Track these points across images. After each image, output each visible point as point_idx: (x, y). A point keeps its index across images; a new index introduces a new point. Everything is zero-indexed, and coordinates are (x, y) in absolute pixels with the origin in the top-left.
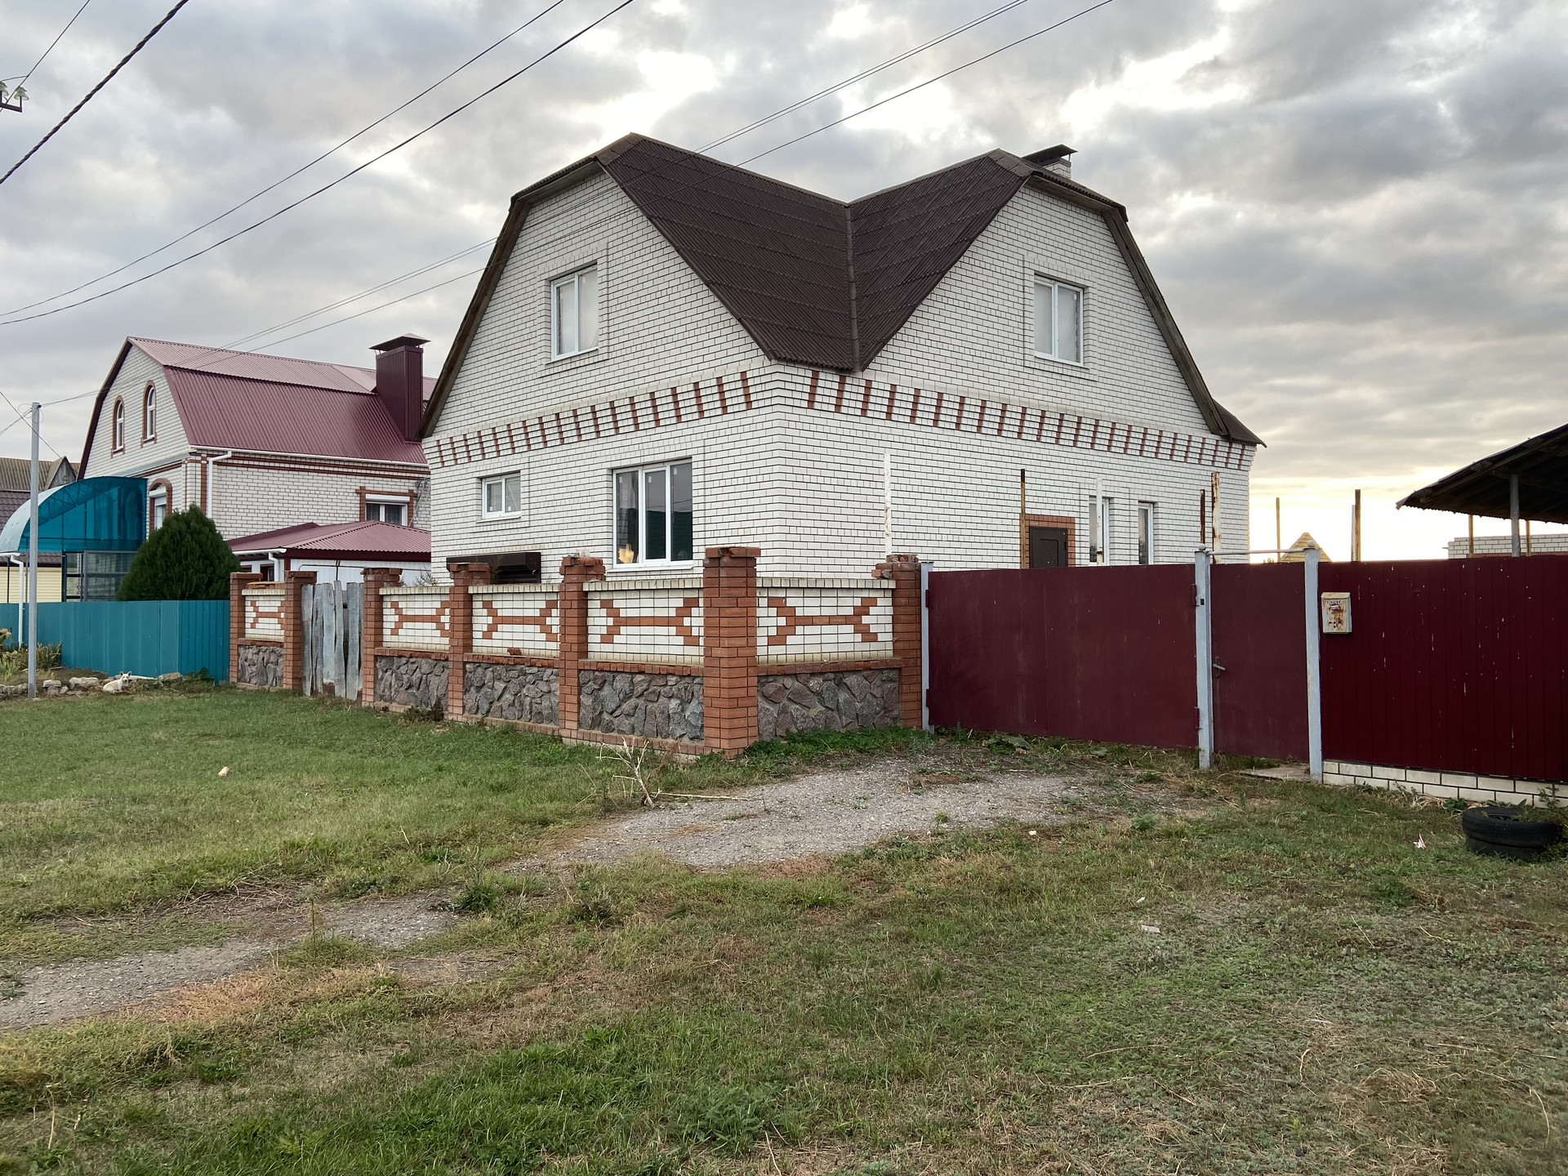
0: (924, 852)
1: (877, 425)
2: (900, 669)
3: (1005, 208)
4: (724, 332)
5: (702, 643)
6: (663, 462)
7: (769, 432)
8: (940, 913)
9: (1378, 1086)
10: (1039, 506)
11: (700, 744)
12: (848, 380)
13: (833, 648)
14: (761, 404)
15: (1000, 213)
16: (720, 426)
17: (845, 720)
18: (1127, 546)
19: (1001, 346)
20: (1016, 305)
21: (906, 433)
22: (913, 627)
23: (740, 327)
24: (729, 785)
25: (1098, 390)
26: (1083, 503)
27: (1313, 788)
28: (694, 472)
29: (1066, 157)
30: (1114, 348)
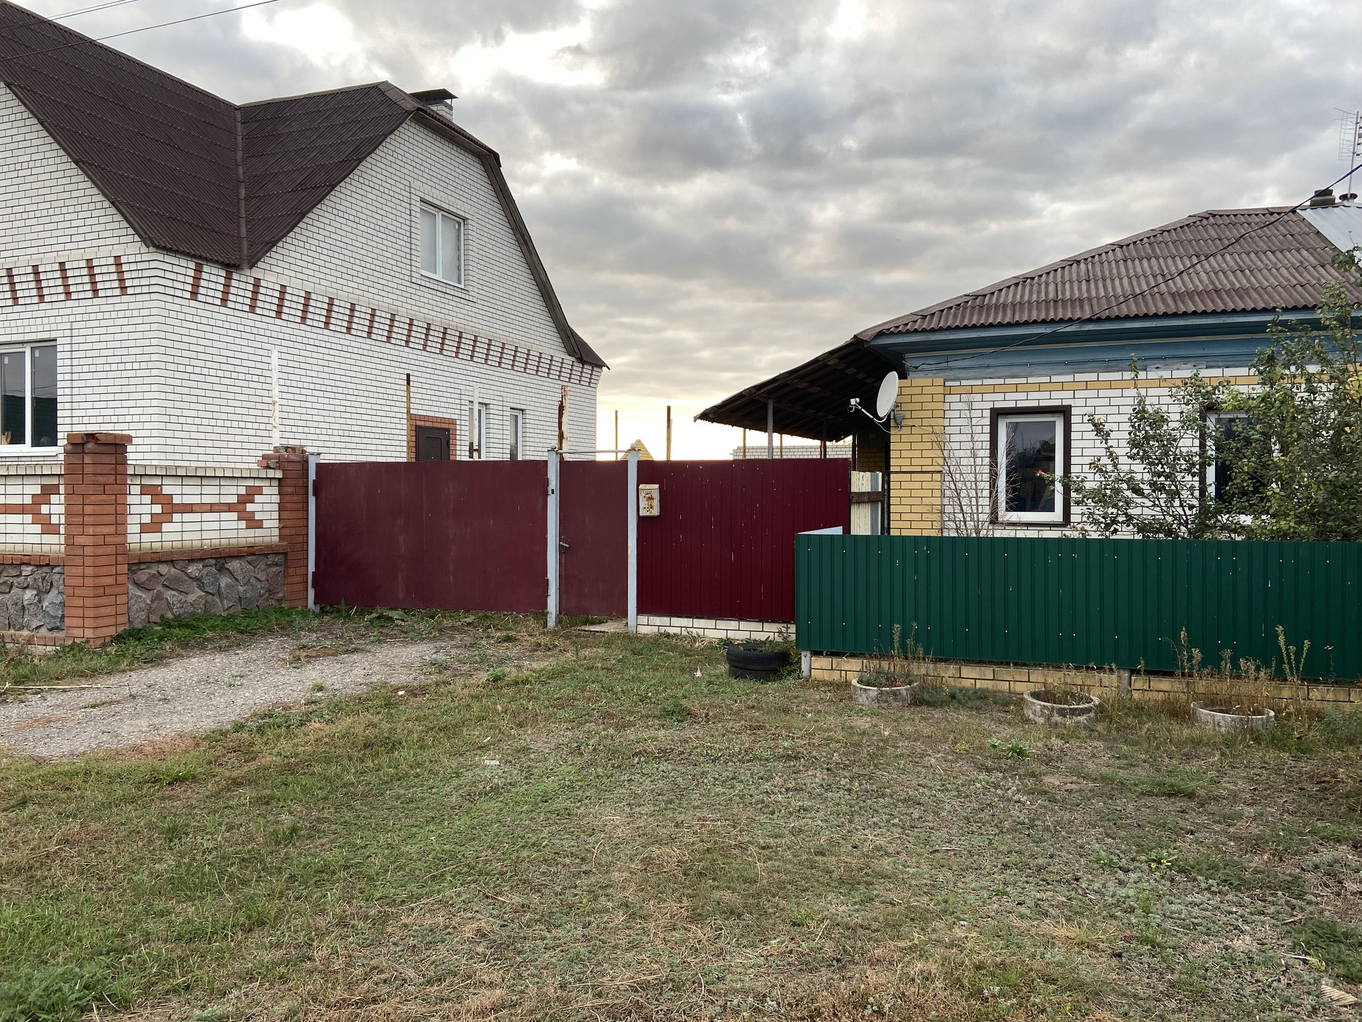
0: (295, 721)
1: (264, 322)
2: (286, 554)
3: (392, 136)
4: (95, 213)
5: (62, 531)
6: (22, 343)
7: (147, 320)
8: (305, 773)
9: (647, 861)
10: (424, 407)
11: (61, 634)
12: (235, 276)
13: (215, 535)
14: (138, 290)
15: (388, 140)
16: (89, 309)
17: (226, 604)
18: (501, 446)
19: (390, 261)
20: (403, 226)
21: (296, 332)
22: (300, 514)
23: (113, 210)
24: (94, 673)
25: (477, 311)
26: (463, 407)
27: (629, 638)
28: (59, 355)
29: (448, 101)
30: (491, 276)
